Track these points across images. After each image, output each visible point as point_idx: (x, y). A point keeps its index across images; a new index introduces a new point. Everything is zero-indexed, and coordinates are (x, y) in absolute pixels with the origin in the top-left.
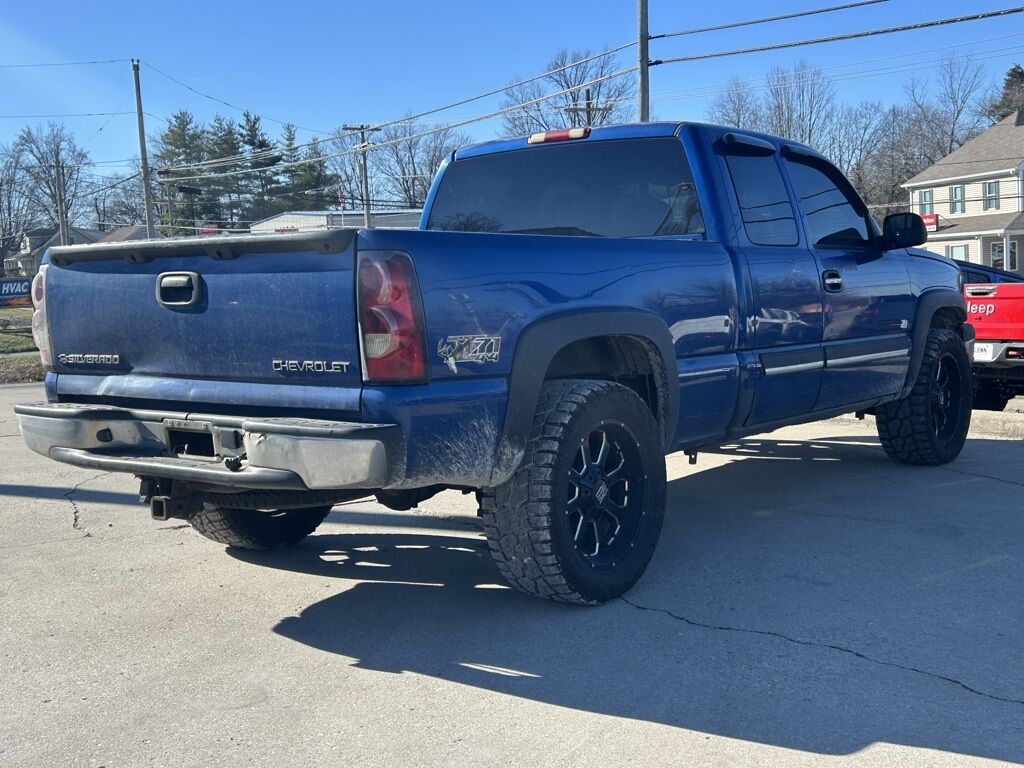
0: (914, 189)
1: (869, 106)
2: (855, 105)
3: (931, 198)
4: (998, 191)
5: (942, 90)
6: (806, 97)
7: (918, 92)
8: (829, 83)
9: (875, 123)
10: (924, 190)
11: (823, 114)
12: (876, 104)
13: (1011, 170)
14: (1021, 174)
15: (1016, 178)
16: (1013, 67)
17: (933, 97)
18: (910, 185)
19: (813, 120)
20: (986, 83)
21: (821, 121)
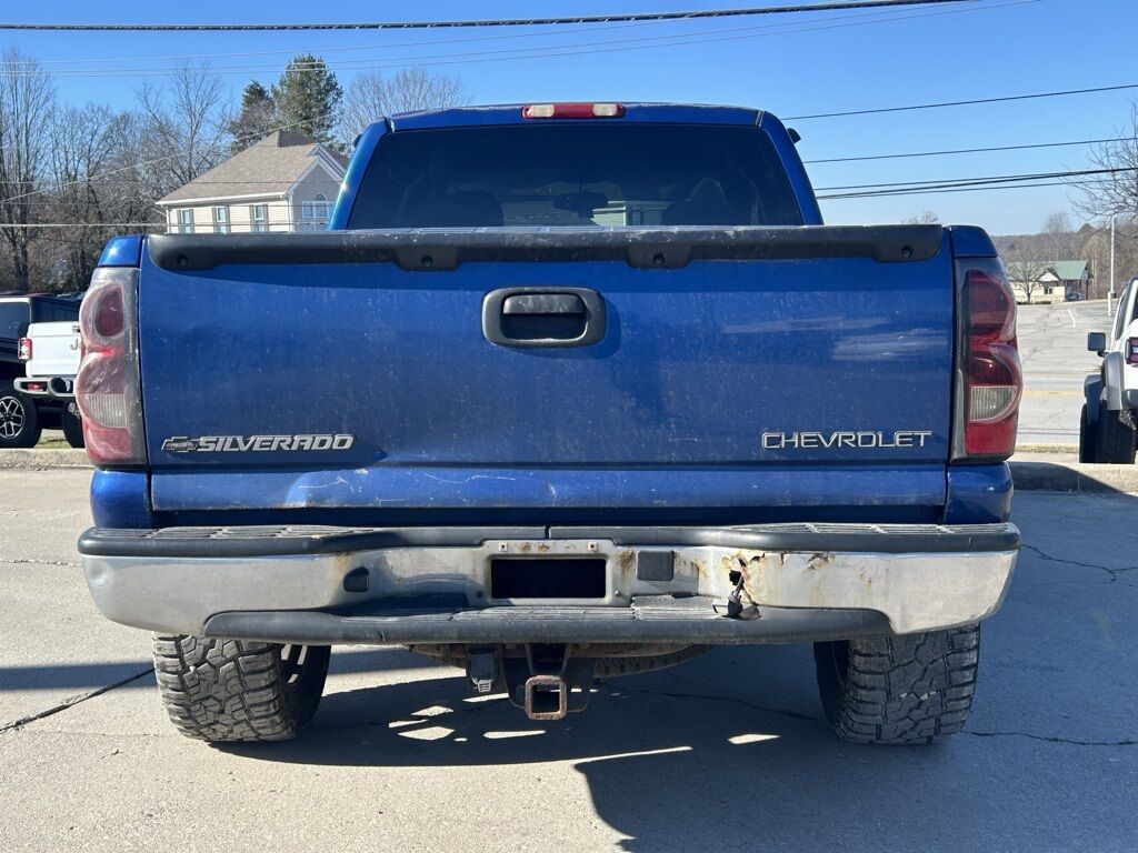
0: (171, 207)
1: (96, 109)
2: (80, 107)
3: (192, 218)
4: (267, 216)
5: (178, 100)
6: (20, 91)
7: (152, 98)
8: (47, 77)
9: (102, 130)
10: (182, 209)
11: (42, 113)
12: (104, 108)
13: (281, 194)
14: (291, 198)
15: (285, 203)
16: (251, 83)
17: (169, 106)
18: (165, 203)
19: (29, 120)
20: (224, 97)
21: (40, 123)
